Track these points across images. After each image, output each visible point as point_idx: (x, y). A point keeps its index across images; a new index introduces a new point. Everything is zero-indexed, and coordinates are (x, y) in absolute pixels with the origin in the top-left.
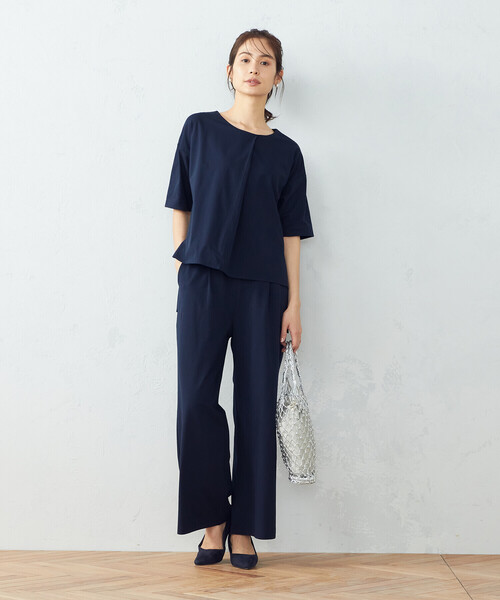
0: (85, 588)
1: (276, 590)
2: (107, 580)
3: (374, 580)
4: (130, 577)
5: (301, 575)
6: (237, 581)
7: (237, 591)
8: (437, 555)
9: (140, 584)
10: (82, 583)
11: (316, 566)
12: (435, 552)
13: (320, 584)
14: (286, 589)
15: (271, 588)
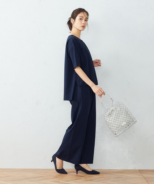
1: (88, 180)
3: (118, 178)
4: (43, 177)
7: (76, 181)
9: (46, 179)
10: (28, 178)
12: (137, 169)
13: (101, 179)
14: (91, 180)
15: (86, 180)
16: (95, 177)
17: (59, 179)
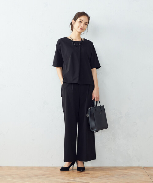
0: (37, 177)
1: (93, 178)
2: (43, 175)
3: (123, 174)
4: (50, 174)
5: (101, 173)
6: (82, 175)
7: (82, 178)
8: (142, 167)
9: (53, 176)
10: (36, 176)
11: (105, 170)
13: (106, 176)
14: (96, 177)
15: (92, 177)
16: (100, 174)
17: (66, 177)
